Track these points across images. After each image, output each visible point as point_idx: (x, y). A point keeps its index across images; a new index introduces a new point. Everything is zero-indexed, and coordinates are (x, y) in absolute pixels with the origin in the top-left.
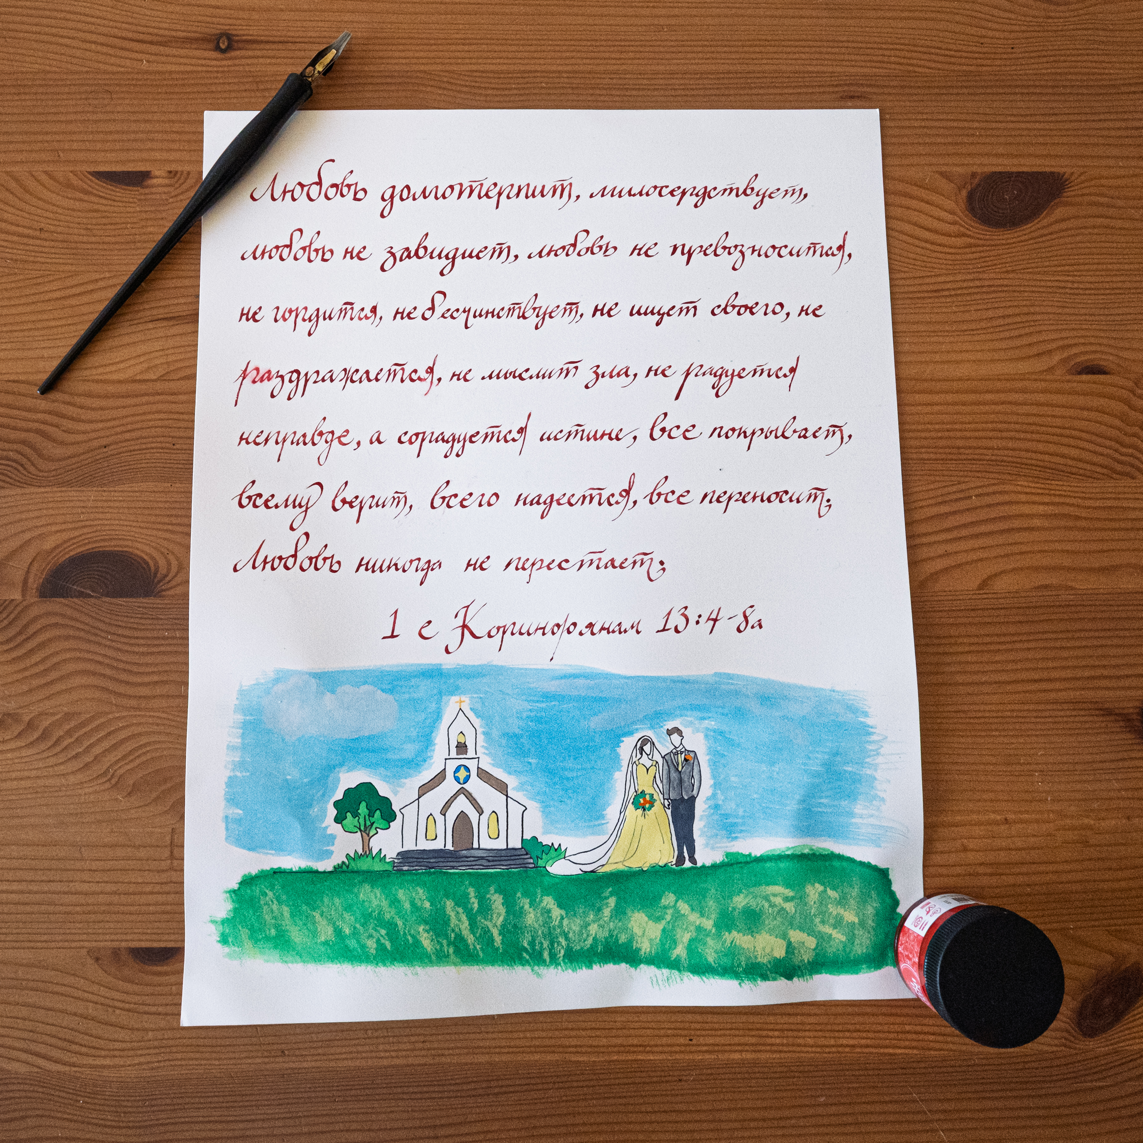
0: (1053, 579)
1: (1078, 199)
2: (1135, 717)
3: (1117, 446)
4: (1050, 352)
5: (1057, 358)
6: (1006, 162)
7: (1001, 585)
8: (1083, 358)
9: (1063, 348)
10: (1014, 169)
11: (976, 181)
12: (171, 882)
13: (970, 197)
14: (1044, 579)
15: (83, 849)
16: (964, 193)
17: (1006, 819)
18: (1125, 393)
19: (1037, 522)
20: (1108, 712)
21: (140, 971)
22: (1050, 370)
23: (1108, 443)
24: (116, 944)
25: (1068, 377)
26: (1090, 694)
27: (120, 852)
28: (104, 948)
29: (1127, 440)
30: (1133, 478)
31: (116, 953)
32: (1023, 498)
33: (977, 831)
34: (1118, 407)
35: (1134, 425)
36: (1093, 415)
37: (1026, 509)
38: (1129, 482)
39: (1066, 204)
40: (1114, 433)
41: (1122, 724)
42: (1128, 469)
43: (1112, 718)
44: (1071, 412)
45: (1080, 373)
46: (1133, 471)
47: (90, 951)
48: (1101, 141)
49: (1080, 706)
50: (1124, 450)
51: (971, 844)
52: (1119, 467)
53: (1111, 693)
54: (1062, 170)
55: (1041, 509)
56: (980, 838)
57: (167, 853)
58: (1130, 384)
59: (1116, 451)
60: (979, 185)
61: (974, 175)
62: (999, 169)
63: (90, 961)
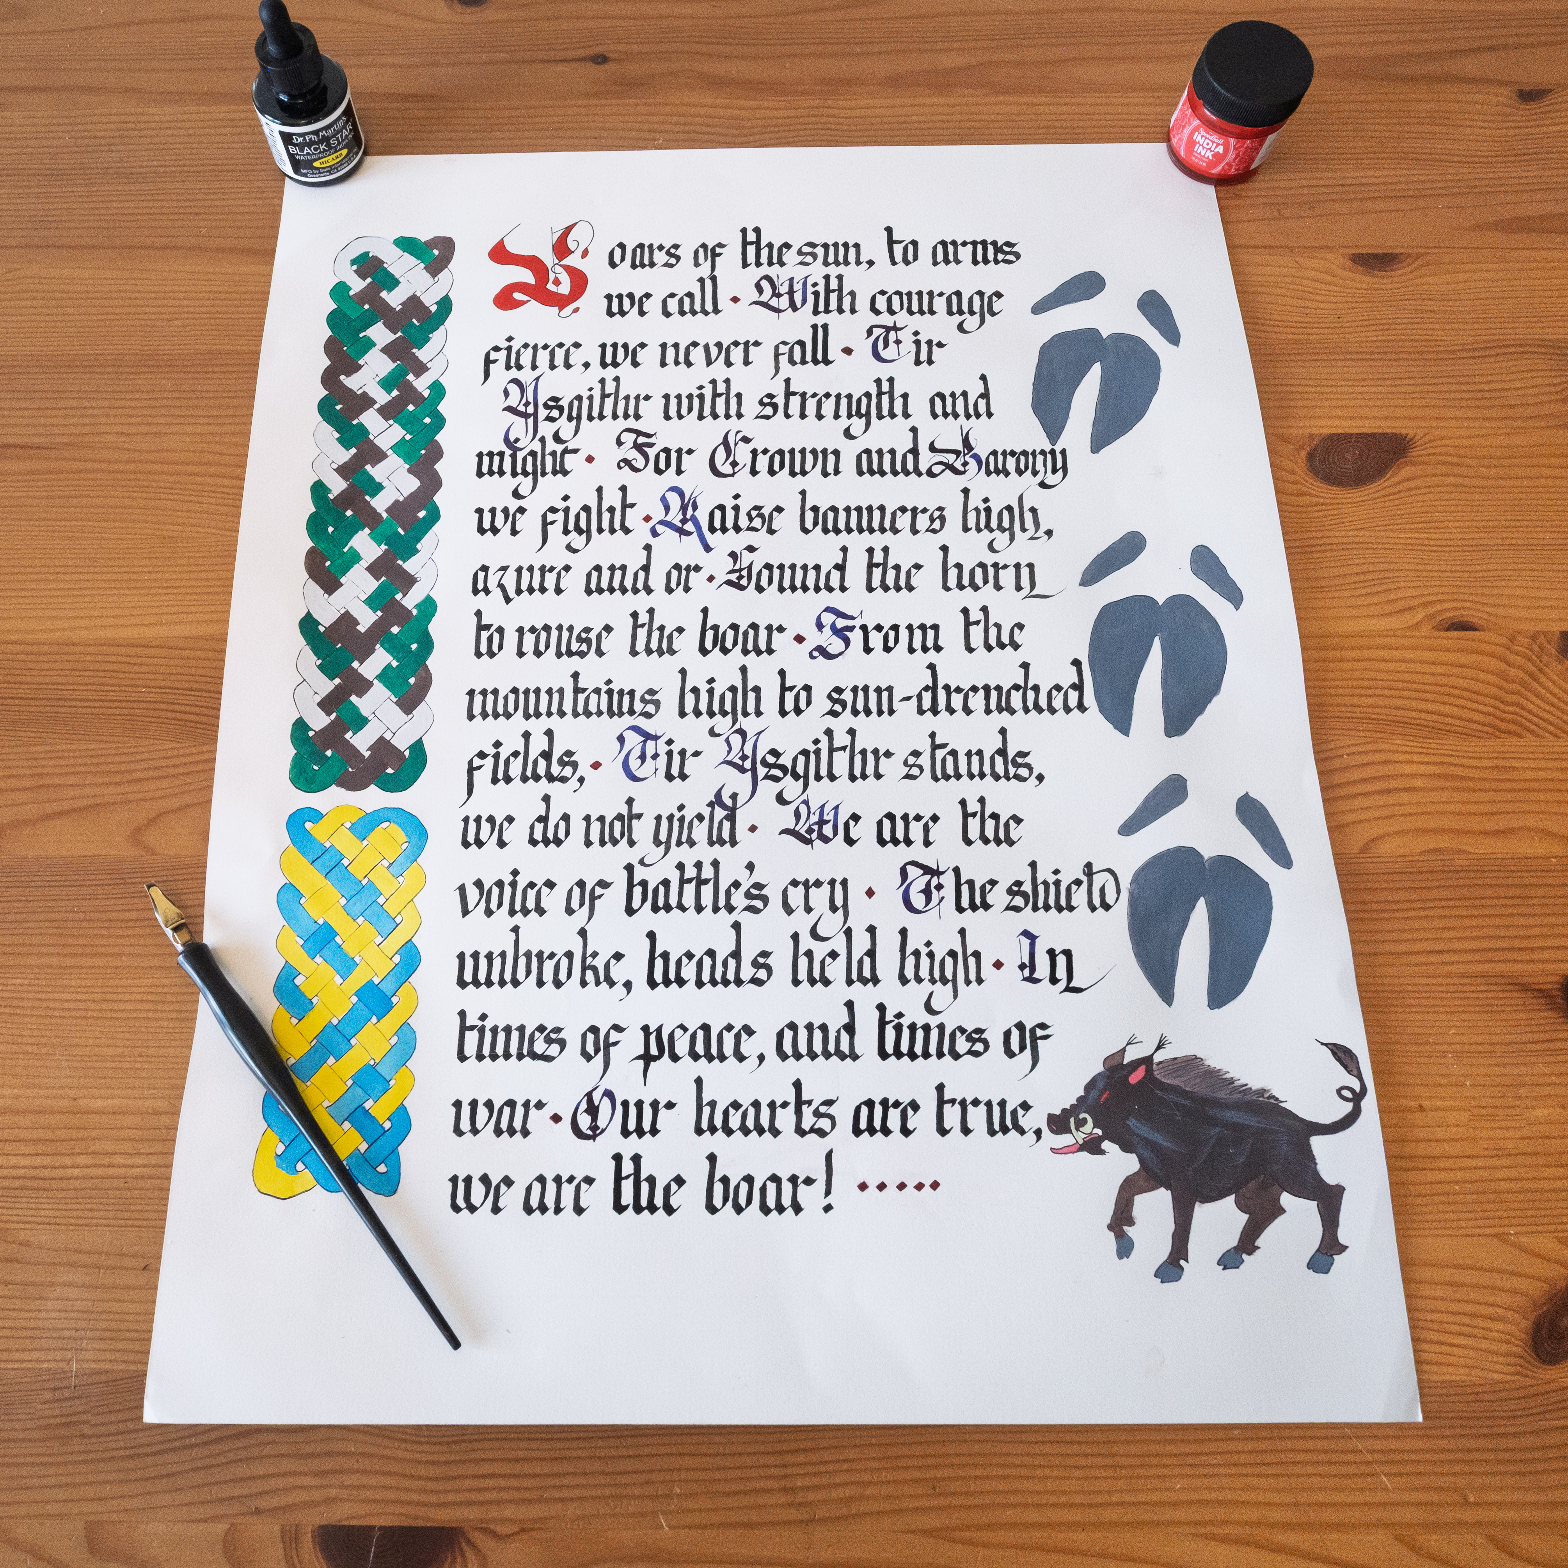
0: (1445, 842)
1: (1425, 459)
2: (1555, 993)
3: (1498, 704)
4: (1411, 609)
5: (1420, 615)
6: (1345, 424)
8: (1448, 615)
9: (1425, 605)
10: (1355, 431)
13: (1311, 457)
14: (1432, 842)
16: (1304, 454)
18: (1500, 650)
19: (1418, 783)
20: (1525, 988)
22: (1417, 626)
23: (1487, 700)
25: (1436, 634)
26: (1502, 967)
29: (1509, 698)
30: (1520, 736)
32: (1401, 757)
34: (1495, 664)
35: (1513, 682)
36: (1471, 673)
37: (1407, 769)
38: (1514, 740)
39: (1413, 464)
40: (1494, 690)
41: (1543, 1001)
42: (1512, 727)
43: (1529, 994)
44: (1442, 669)
45: (1448, 630)
46: (1519, 730)
48: (1441, 403)
49: (1494, 981)
50: (1507, 708)
52: (1503, 726)
53: (1525, 967)
54: (1404, 431)
55: (1422, 769)
58: (1503, 640)
59: (1497, 708)
61: (1311, 436)
62: (1340, 431)
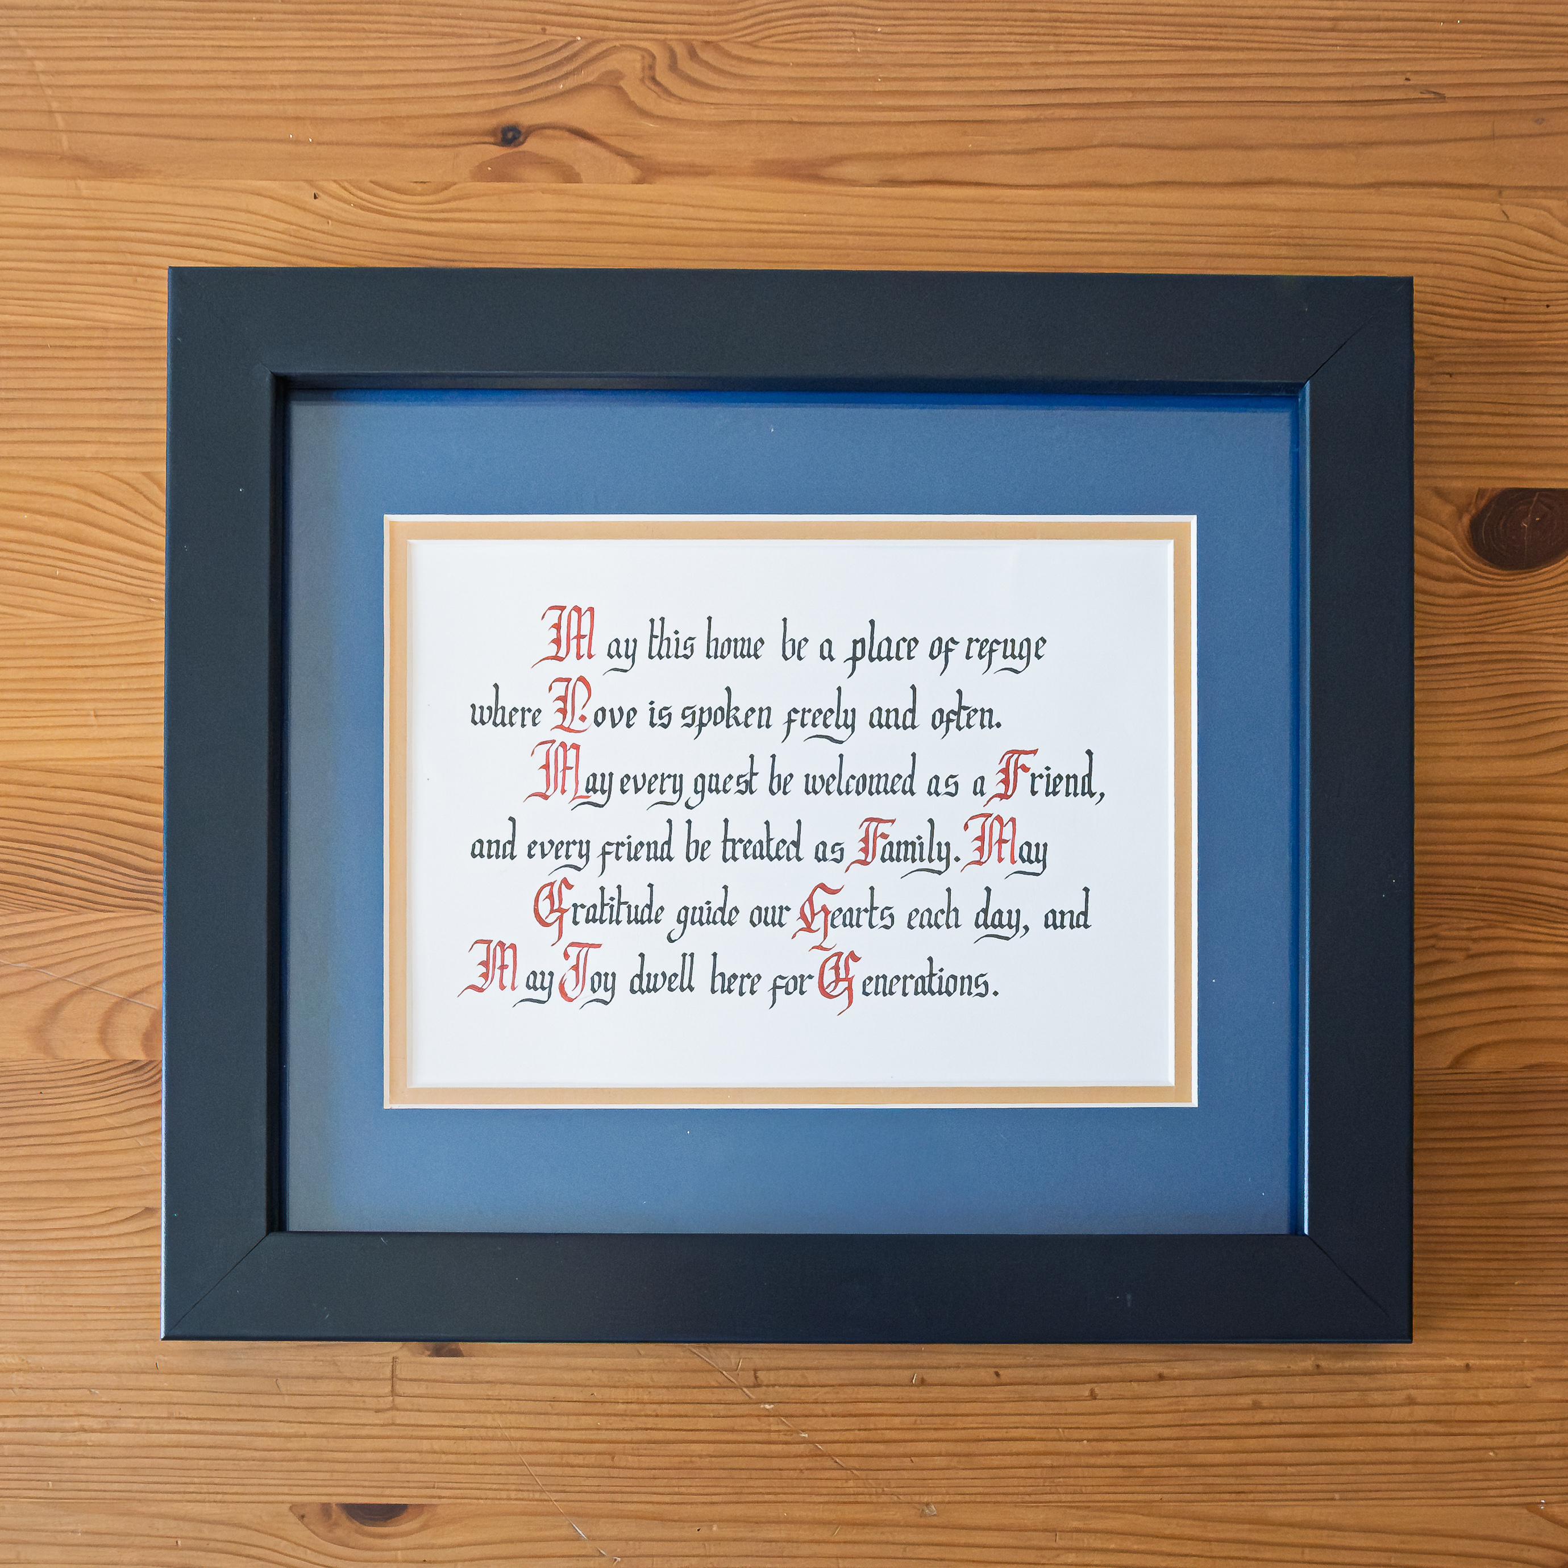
7: (1481, 1062)
11: (1483, 503)
12: (393, 1424)
15: (280, 1381)
17: (1467, 1365)
21: (357, 1532)
24: (324, 1499)
27: (325, 1386)
28: (310, 1504)
31: (326, 1509)
33: (1430, 1380)
47: (293, 1507)
51: (1418, 1395)
56: (1433, 1388)
57: (388, 1389)
60: (1487, 507)
63: (293, 1519)
